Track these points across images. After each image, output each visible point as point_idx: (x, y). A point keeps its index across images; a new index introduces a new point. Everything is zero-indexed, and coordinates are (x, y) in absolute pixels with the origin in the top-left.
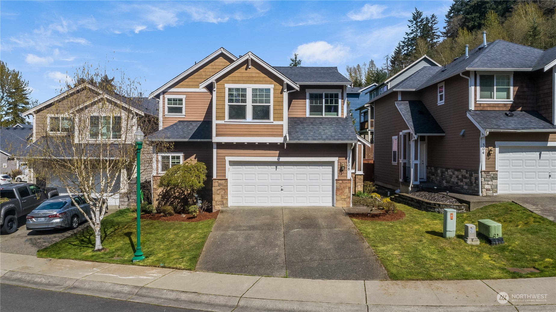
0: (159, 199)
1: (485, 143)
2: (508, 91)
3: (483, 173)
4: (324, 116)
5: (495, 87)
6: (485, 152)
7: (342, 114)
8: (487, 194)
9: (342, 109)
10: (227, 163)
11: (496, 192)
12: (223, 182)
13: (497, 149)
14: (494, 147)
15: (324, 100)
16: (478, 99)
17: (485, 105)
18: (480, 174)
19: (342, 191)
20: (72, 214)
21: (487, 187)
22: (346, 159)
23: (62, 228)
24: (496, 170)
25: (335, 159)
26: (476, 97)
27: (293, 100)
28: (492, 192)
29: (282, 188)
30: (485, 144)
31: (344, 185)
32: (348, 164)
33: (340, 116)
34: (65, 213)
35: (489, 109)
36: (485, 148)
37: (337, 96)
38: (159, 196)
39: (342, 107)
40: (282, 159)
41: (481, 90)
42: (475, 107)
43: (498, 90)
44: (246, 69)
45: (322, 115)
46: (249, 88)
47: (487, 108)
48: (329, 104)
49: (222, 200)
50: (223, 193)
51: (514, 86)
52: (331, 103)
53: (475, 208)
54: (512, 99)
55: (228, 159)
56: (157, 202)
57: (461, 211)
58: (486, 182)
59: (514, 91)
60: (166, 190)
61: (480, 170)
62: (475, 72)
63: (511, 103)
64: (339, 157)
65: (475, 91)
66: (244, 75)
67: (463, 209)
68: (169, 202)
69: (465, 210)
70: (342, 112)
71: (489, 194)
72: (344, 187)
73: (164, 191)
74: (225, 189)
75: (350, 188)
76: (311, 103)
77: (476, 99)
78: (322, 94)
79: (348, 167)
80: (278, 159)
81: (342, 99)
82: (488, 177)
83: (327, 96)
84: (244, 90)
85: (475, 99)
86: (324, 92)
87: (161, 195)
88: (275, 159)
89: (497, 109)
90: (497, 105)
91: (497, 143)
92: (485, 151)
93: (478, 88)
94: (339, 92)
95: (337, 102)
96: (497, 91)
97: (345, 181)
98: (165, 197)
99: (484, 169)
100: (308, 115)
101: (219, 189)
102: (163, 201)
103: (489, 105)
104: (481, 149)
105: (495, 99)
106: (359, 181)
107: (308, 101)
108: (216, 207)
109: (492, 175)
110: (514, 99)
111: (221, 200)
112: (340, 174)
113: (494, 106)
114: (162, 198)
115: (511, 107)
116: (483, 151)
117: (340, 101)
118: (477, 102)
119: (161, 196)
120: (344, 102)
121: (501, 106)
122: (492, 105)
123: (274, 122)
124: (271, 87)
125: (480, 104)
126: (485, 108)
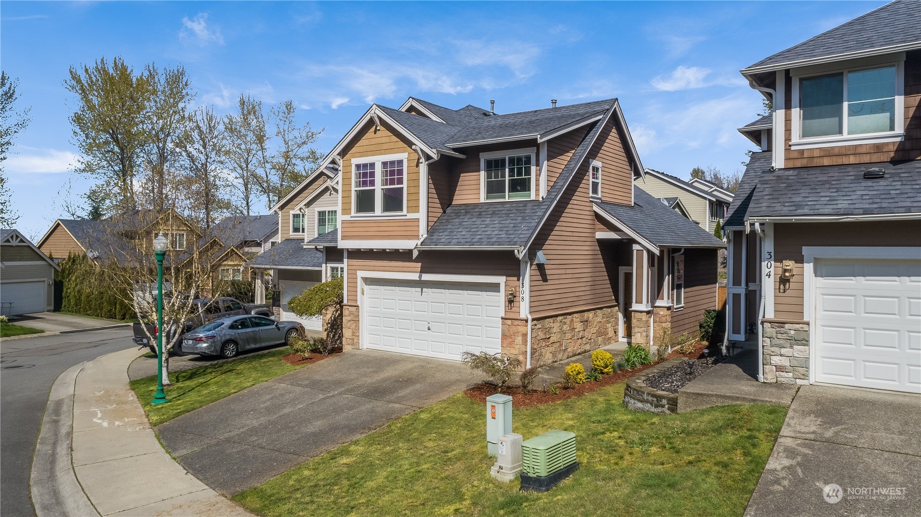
0: (327, 329)
1: (772, 250)
2: (889, 107)
3: (767, 325)
4: (507, 200)
5: (845, 105)
6: (772, 274)
7: (537, 195)
8: (779, 379)
9: (537, 185)
10: (359, 281)
11: (805, 376)
12: (354, 309)
13: (808, 268)
14: (800, 260)
15: (507, 170)
16: (795, 138)
17: (816, 154)
18: (760, 327)
19: (510, 340)
20: (223, 339)
21: (776, 360)
22: (518, 280)
23: (206, 355)
24: (806, 319)
25: (501, 280)
26: (790, 134)
27: (462, 175)
28: (791, 375)
29: (429, 325)
30: (772, 254)
31: (514, 329)
32: (521, 289)
33: (533, 197)
34: (213, 337)
35: (826, 162)
36: (773, 262)
37: (528, 160)
38: (327, 324)
39: (537, 180)
40: (426, 277)
41: (805, 117)
42: (787, 159)
43: (853, 112)
44: (375, 132)
45: (504, 197)
46: (378, 160)
47: (821, 160)
48: (516, 177)
49: (354, 337)
50: (353, 326)
51: (907, 93)
52: (519, 174)
53: (690, 407)
54: (900, 129)
55: (361, 274)
56: (326, 333)
57: (660, 409)
58: (773, 349)
59: (907, 108)
60: (334, 317)
61: (760, 317)
62: (787, 72)
63: (899, 139)
64: (507, 276)
65: (788, 121)
66: (374, 141)
67: (663, 406)
68: (337, 334)
69: (668, 409)
70: (537, 190)
71: (783, 379)
72: (514, 333)
73: (333, 318)
74: (356, 320)
75: (525, 335)
76: (489, 176)
77: (790, 140)
78: (503, 161)
79: (521, 295)
80: (420, 277)
81: (537, 165)
82: (779, 336)
83: (512, 161)
84: (372, 165)
85: (788, 138)
86: (507, 155)
87: (329, 323)
88: (415, 276)
89: (852, 160)
90: (855, 150)
91: (806, 250)
92: (772, 269)
93: (796, 113)
94: (531, 152)
95: (528, 172)
96: (849, 115)
97: (516, 322)
98: (333, 327)
99: (770, 315)
100: (483, 199)
101: (350, 321)
102: (331, 332)
103: (828, 153)
104: (764, 264)
105: (845, 135)
106: (638, 323)
107: (483, 174)
108: (347, 348)
109: (792, 332)
110: (908, 129)
111: (351, 337)
112: (510, 308)
113: (844, 152)
114: (330, 327)
115: (897, 151)
116: (767, 271)
117: (533, 169)
118: (793, 148)
119: (329, 325)
120: (540, 170)
121: (864, 151)
122: (836, 151)
123: (408, 214)
124: (403, 156)
125: (802, 152)
126: (815, 160)
